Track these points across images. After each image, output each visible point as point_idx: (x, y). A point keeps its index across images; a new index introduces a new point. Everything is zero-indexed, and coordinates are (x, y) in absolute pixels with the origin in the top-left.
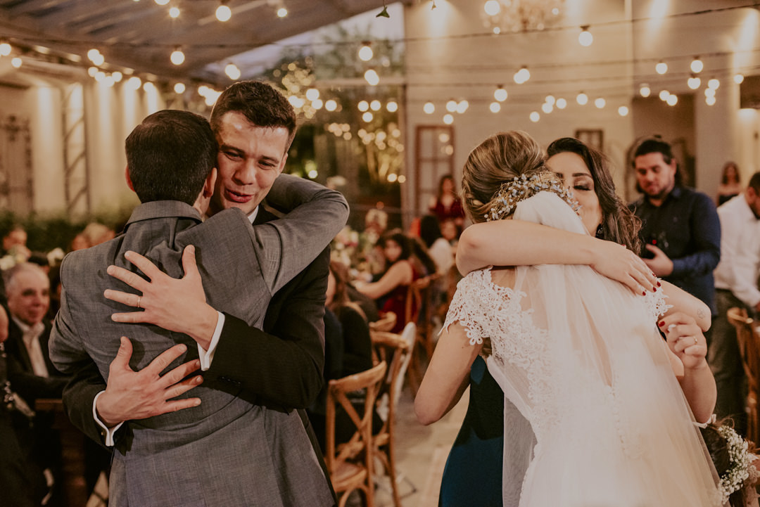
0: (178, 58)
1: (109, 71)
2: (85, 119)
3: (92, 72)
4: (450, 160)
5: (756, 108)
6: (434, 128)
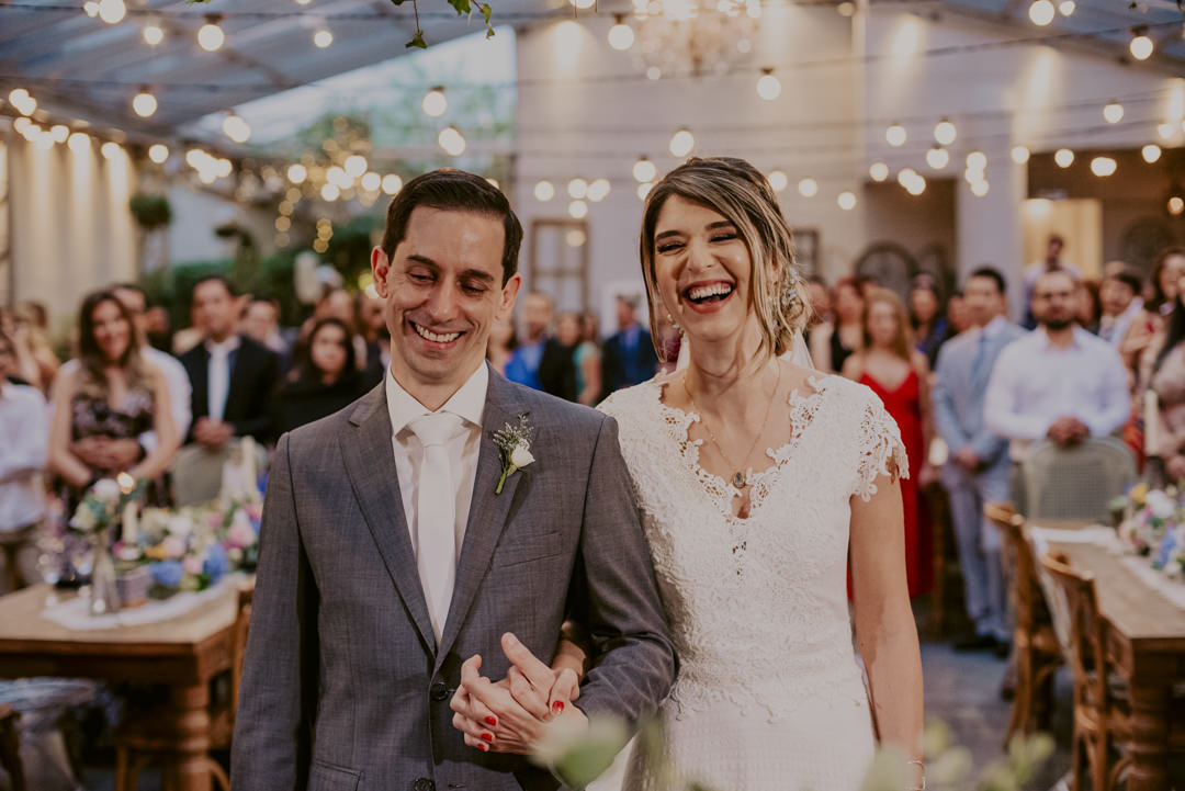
0: (145, 106)
1: (47, 125)
2: (8, 199)
3: (23, 126)
4: (583, 274)
5: (1052, 199)
6: (561, 224)
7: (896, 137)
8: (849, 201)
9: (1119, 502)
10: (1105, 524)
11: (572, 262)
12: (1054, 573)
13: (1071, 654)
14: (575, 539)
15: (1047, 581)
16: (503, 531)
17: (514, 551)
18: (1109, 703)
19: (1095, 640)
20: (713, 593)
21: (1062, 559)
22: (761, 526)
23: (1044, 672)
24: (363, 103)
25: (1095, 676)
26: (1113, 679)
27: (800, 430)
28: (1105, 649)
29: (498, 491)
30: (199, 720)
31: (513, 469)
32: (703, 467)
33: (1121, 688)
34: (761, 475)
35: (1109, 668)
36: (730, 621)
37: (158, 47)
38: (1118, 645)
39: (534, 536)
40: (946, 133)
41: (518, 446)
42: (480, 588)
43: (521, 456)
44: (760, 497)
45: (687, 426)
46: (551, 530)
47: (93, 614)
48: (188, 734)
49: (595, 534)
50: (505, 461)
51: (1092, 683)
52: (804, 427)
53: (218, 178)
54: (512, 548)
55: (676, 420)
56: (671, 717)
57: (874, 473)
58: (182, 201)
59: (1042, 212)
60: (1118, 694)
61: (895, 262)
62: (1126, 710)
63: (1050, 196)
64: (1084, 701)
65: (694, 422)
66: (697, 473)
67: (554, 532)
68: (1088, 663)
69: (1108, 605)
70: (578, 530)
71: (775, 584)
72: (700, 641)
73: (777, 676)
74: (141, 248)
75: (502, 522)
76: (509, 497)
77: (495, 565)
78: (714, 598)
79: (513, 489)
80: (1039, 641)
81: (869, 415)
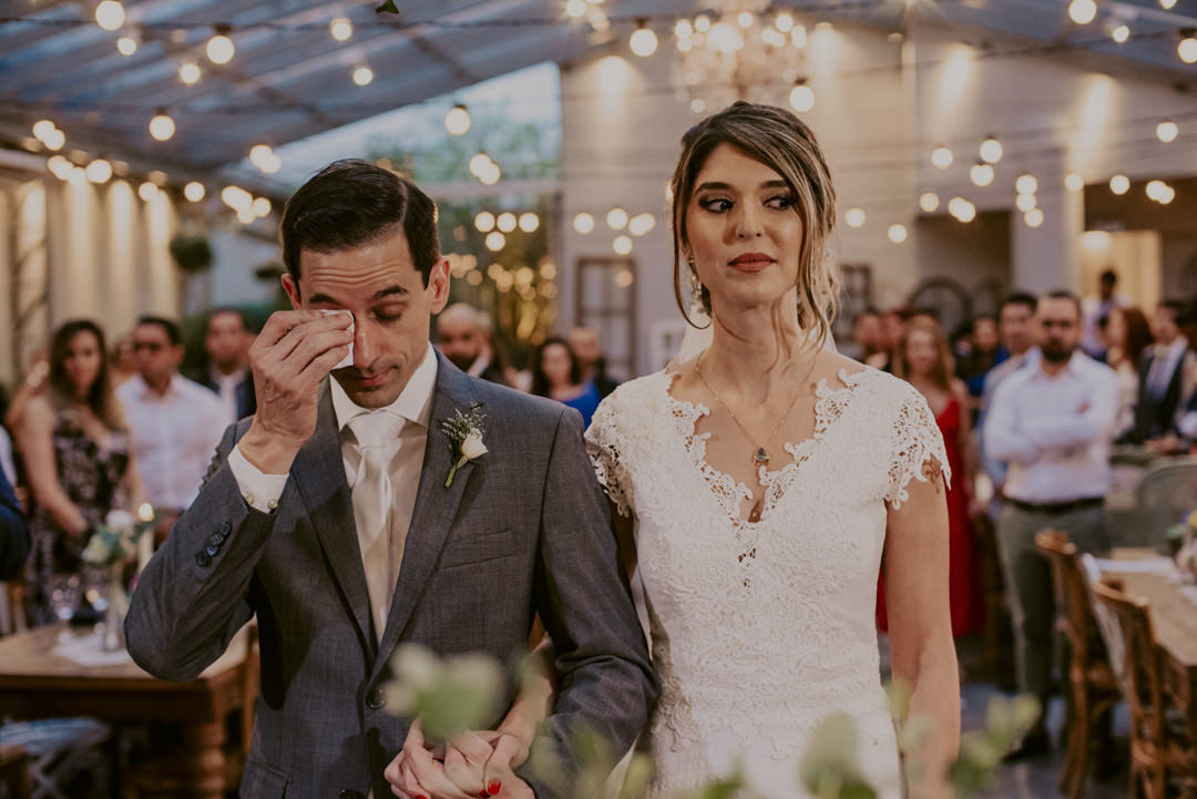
2: (47, 243)
3: (56, 164)
4: (631, 313)
5: (1110, 231)
6: (607, 262)
7: (942, 159)
8: (899, 234)
9: (1177, 531)
10: (1163, 554)
11: (619, 301)
12: (1107, 600)
13: (1128, 686)
14: (533, 537)
15: (1101, 610)
16: (451, 528)
17: (464, 549)
18: (1167, 736)
19: (1151, 671)
20: (716, 606)
21: (1116, 585)
22: (773, 531)
23: (1100, 708)
24: (407, 144)
25: (1153, 710)
26: (1171, 714)
27: (825, 425)
28: (1161, 680)
29: (448, 484)
30: (215, 759)
31: (464, 460)
32: (708, 463)
33: (1179, 722)
34: (777, 473)
35: (1166, 701)
36: (734, 638)
37: (196, 86)
38: (1174, 673)
39: (486, 535)
40: (992, 151)
41: (469, 435)
42: (424, 591)
43: (474, 446)
44: (774, 498)
45: (695, 418)
46: (503, 527)
47: (106, 650)
48: (205, 774)
49: (555, 532)
50: (456, 453)
51: (1148, 716)
52: (829, 421)
53: (258, 218)
54: (461, 547)
55: (684, 413)
56: (665, 749)
57: (907, 477)
58: (224, 245)
59: (1099, 246)
60: (1177, 729)
61: (949, 299)
62: (1184, 743)
63: (1107, 227)
64: (1140, 735)
65: (703, 415)
66: (703, 469)
67: (506, 530)
68: (1144, 697)
69: (1164, 632)
70: (536, 529)
71: (787, 598)
72: (699, 661)
73: (785, 703)
74: (183, 291)
75: (452, 517)
76: (459, 491)
77: (442, 565)
78: (717, 612)
79: (463, 481)
80: (1096, 675)
81: (905, 415)
